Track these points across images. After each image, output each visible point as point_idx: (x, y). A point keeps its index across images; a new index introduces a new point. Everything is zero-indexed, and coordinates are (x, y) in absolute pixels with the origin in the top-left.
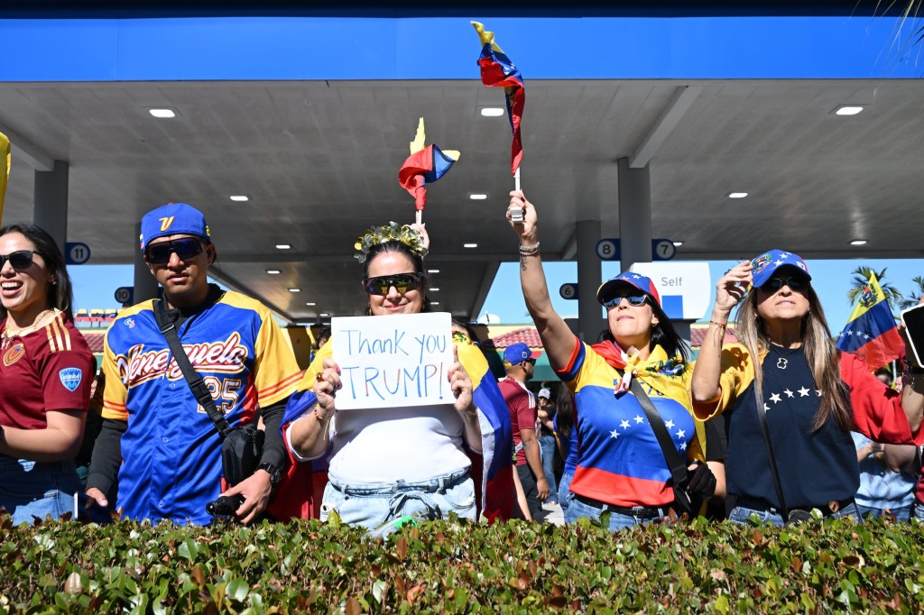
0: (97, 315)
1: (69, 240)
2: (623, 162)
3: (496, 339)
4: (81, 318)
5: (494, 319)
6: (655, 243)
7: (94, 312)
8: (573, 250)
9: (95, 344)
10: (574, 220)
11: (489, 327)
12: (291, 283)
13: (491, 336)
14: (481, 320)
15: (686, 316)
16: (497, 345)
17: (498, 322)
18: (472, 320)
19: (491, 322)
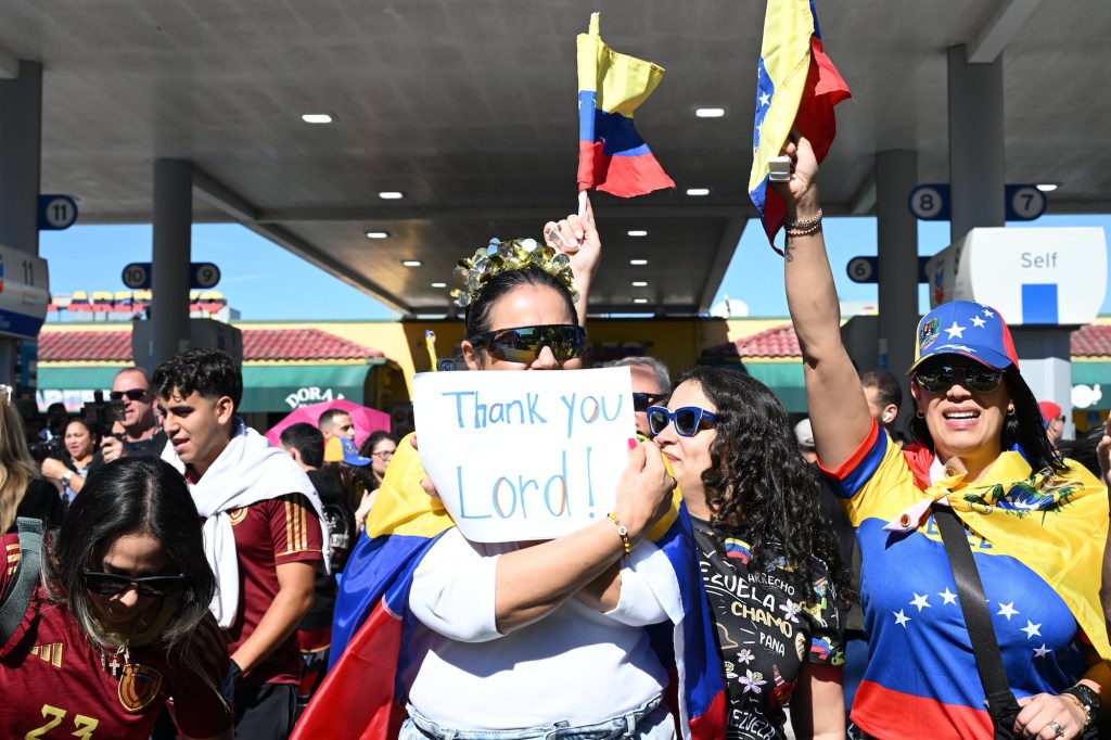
0: (102, 301)
1: (44, 191)
2: (957, 53)
3: (741, 342)
4: (78, 306)
5: (739, 308)
6: (1011, 190)
7: (98, 295)
8: (871, 198)
9: (99, 347)
10: (872, 149)
11: (729, 323)
12: (407, 253)
13: (732, 337)
14: (717, 310)
15: (1064, 319)
16: (742, 351)
17: (745, 314)
18: (701, 310)
19: (734, 314)
